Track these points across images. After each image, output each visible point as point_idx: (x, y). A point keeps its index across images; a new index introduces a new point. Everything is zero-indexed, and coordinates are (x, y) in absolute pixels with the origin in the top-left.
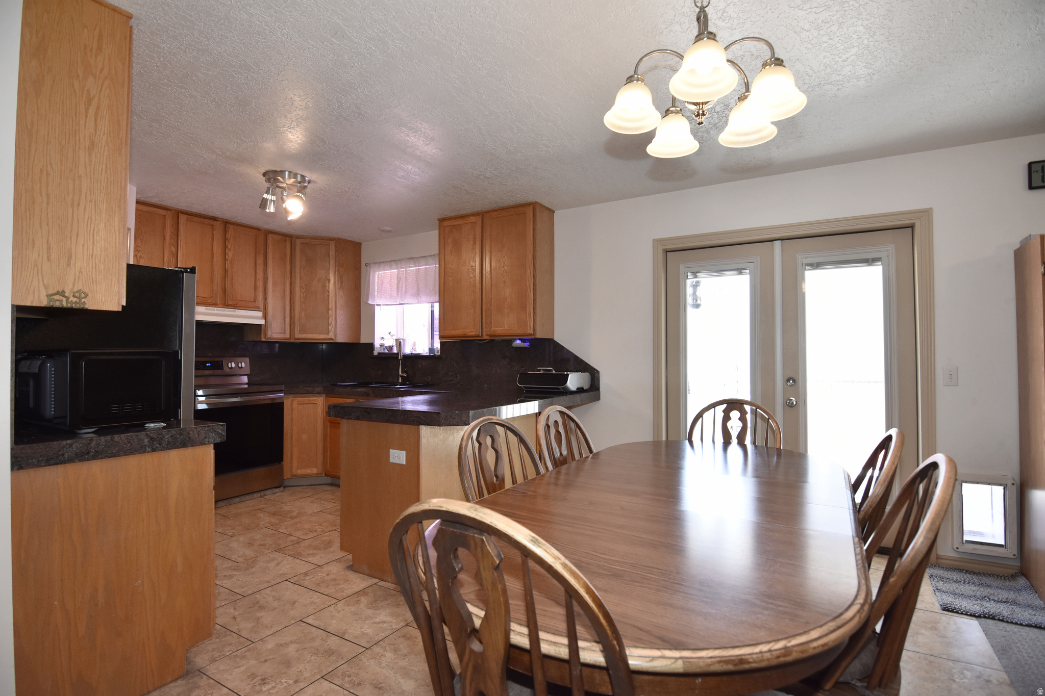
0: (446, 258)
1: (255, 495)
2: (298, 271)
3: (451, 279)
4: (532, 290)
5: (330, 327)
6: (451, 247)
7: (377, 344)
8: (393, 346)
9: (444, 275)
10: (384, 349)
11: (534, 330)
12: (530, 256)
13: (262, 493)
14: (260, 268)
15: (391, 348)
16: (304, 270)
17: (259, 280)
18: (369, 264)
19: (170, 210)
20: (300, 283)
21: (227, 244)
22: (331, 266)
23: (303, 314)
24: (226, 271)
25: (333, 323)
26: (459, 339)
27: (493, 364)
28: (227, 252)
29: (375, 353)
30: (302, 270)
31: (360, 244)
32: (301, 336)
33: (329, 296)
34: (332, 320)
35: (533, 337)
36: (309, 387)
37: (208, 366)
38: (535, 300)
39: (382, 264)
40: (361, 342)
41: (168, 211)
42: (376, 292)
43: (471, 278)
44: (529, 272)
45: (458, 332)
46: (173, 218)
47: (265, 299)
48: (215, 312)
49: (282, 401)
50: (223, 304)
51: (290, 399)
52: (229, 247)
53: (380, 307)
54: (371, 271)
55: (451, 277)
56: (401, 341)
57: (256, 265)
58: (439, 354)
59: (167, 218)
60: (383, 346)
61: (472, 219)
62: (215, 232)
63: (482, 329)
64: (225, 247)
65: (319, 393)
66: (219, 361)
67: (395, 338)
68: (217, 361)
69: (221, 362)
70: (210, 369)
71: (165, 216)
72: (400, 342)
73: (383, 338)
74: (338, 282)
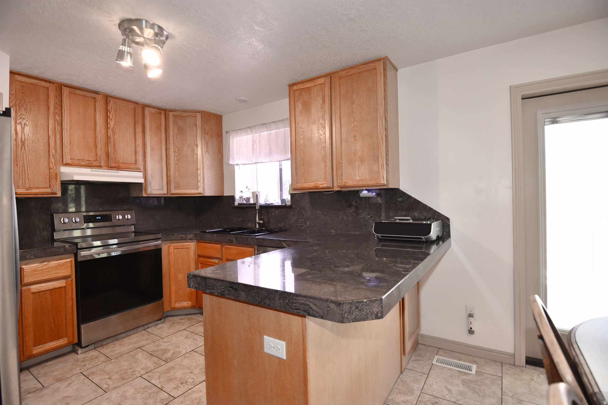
0: (296, 119)
1: (140, 329)
2: (171, 138)
3: (301, 137)
4: (384, 142)
5: (199, 184)
6: (301, 108)
7: (237, 197)
8: (250, 198)
9: (295, 134)
10: (243, 200)
11: (387, 181)
12: (381, 109)
13: (145, 327)
14: (139, 136)
15: (248, 199)
16: (177, 137)
17: (138, 145)
18: (229, 131)
19: (53, 83)
20: (174, 148)
21: (108, 115)
22: (198, 134)
23: (177, 174)
24: (108, 138)
25: (202, 180)
26: (307, 191)
27: (339, 212)
28: (109, 122)
29: (236, 204)
30: (175, 138)
31: (221, 117)
32: (176, 191)
33: (197, 158)
34: (200, 178)
35: (385, 187)
36: (183, 234)
37: (98, 219)
38: (387, 151)
39: (240, 131)
40: (225, 195)
41: (52, 84)
42: (235, 154)
43: (321, 135)
44: (381, 125)
45: (310, 184)
46: (56, 90)
47: (145, 161)
48: (100, 173)
49: (159, 247)
50: (107, 166)
51: (167, 245)
52: (111, 117)
53: (238, 166)
54: (231, 137)
55: (302, 135)
56: (258, 193)
57: (135, 133)
58: (290, 204)
59: (50, 90)
60: (242, 198)
61: (321, 81)
62: (97, 104)
63: (333, 181)
64: (107, 117)
65: (191, 239)
66: (108, 215)
67: (251, 191)
68: (106, 215)
69: (109, 215)
70: (100, 222)
71: (48, 88)
72: (257, 195)
73: (242, 191)
74: (204, 146)
